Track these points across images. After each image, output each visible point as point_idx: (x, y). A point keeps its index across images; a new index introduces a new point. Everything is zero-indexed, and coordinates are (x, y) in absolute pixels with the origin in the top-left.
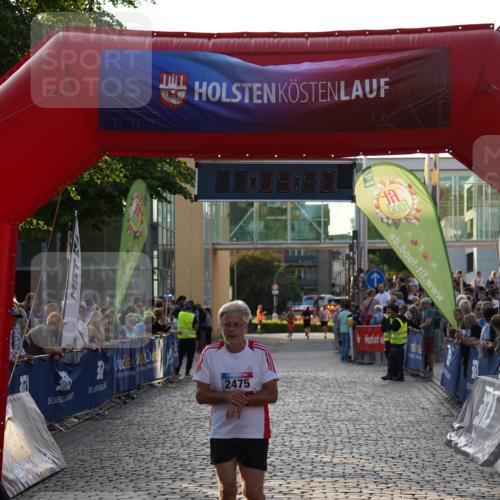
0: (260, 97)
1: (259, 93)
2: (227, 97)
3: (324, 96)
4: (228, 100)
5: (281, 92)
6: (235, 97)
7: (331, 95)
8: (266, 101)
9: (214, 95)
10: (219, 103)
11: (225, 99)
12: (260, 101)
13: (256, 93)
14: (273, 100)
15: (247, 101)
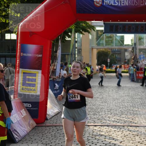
0: (123, 4)
1: (123, 2)
3: (142, 3)
4: (114, 5)
5: (129, 2)
6: (116, 4)
7: (144, 3)
8: (125, 5)
9: (110, 3)
10: (111, 5)
11: (113, 4)
12: (123, 5)
13: (122, 2)
14: (127, 5)
15: (119, 5)
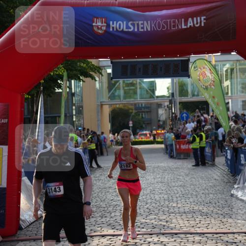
0: (143, 28)
1: (142, 26)
2: (126, 28)
3: (174, 26)
4: (127, 30)
5: (153, 25)
6: (130, 28)
7: (177, 26)
8: (145, 30)
9: (120, 28)
10: (123, 31)
11: (125, 30)
12: (142, 30)
13: (141, 26)
14: (149, 29)
15: (136, 30)
